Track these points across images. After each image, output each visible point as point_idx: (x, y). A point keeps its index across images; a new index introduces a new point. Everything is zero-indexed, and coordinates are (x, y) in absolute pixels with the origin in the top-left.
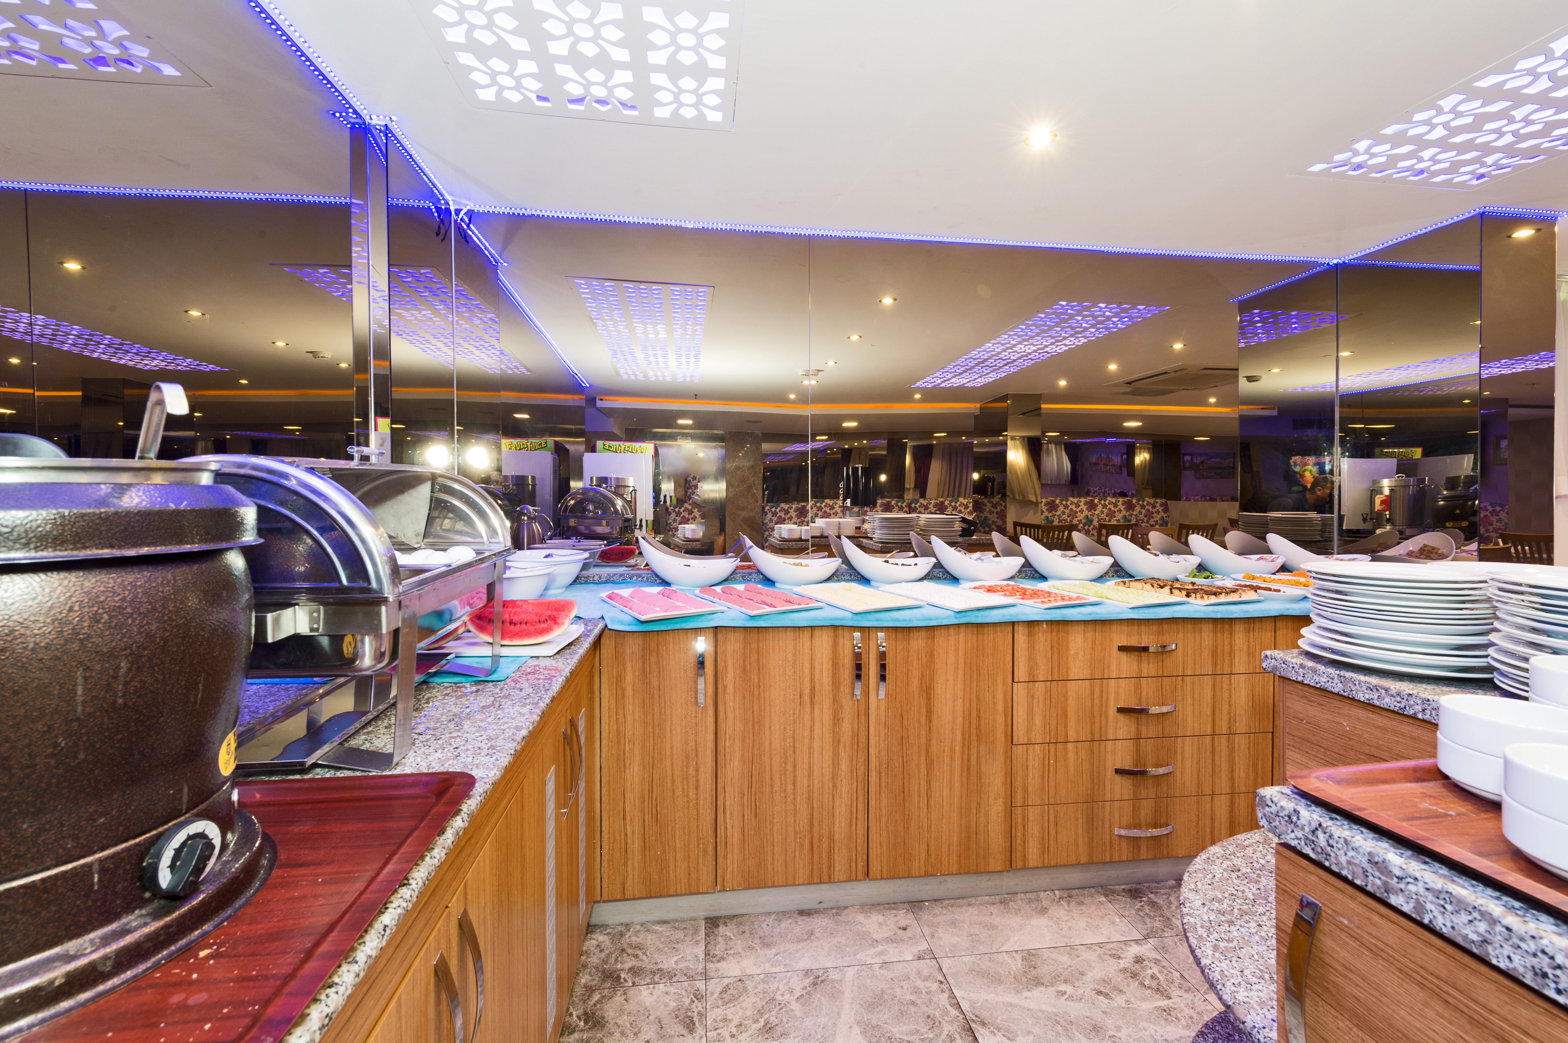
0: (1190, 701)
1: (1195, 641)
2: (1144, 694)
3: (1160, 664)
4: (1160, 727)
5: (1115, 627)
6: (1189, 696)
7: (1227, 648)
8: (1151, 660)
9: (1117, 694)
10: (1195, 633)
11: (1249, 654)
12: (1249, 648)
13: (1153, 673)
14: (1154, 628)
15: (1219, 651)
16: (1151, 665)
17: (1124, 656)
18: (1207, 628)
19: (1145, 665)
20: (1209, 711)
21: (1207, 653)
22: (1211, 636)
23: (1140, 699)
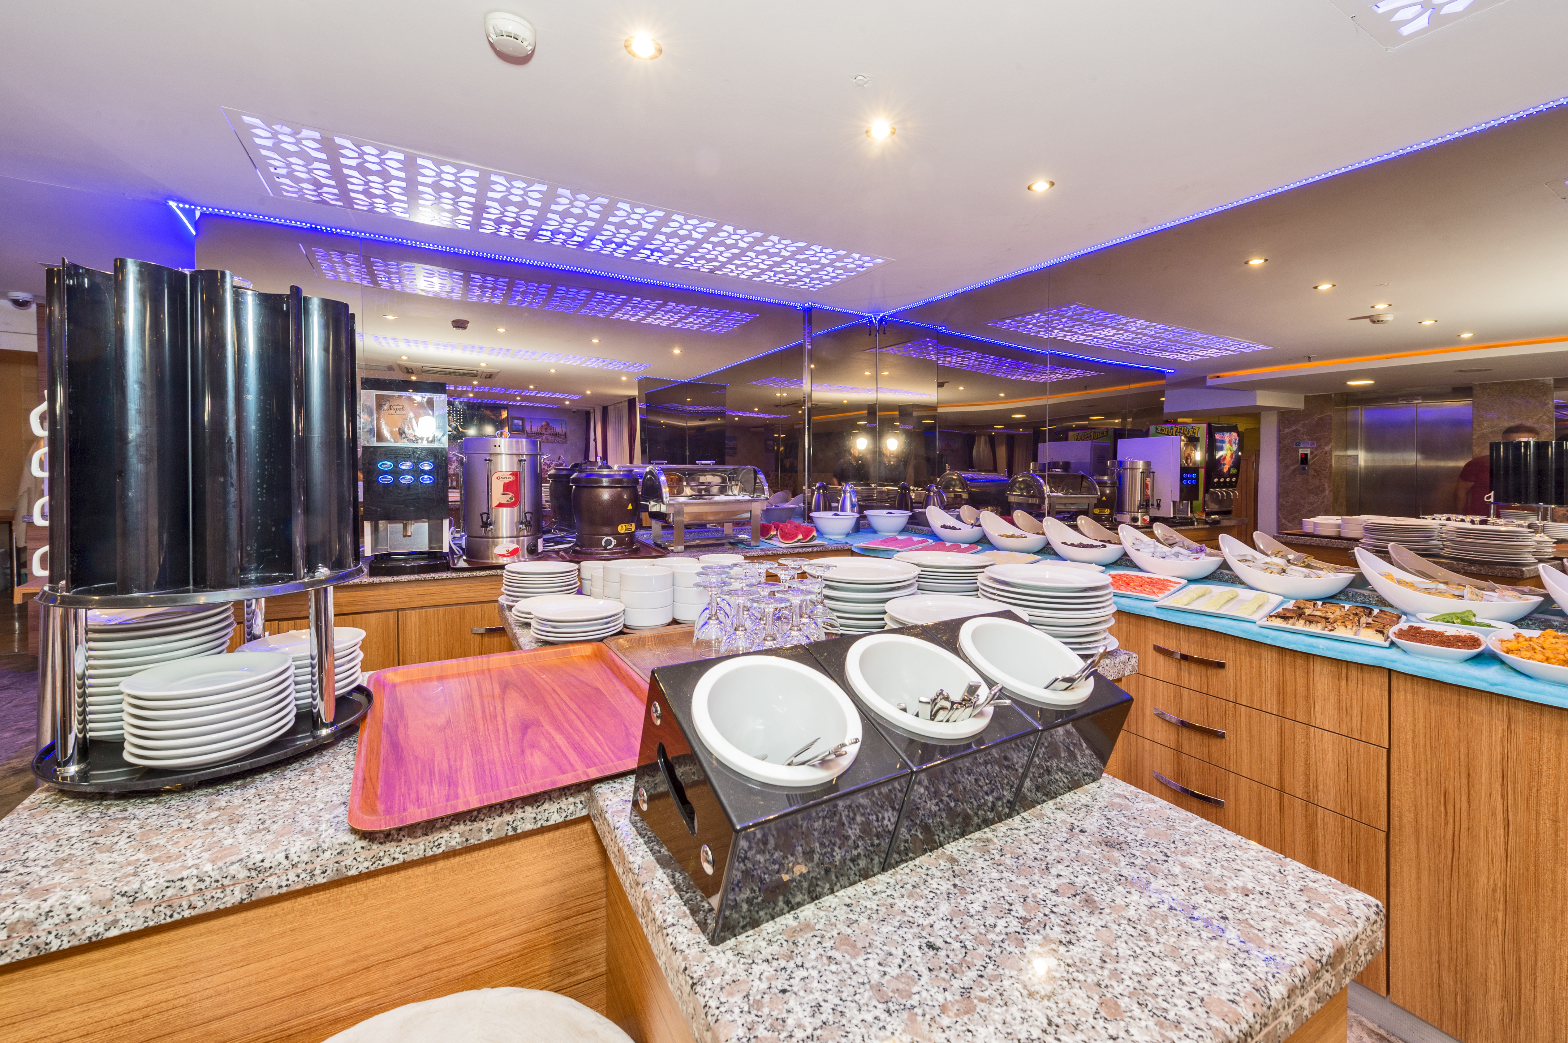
0: (1245, 735)
1: (1251, 667)
2: (1185, 706)
3: (1204, 679)
4: (1206, 750)
5: (1150, 625)
6: (1244, 729)
7: (1301, 691)
8: (1193, 672)
9: (1154, 696)
10: (1251, 656)
11: (1340, 709)
12: (1339, 701)
13: (1195, 686)
14: (1196, 637)
15: (1289, 689)
16: (1193, 677)
17: (1161, 659)
18: (1269, 658)
19: (1185, 675)
20: (1274, 758)
21: (1269, 686)
22: (1275, 666)
23: (1181, 710)
